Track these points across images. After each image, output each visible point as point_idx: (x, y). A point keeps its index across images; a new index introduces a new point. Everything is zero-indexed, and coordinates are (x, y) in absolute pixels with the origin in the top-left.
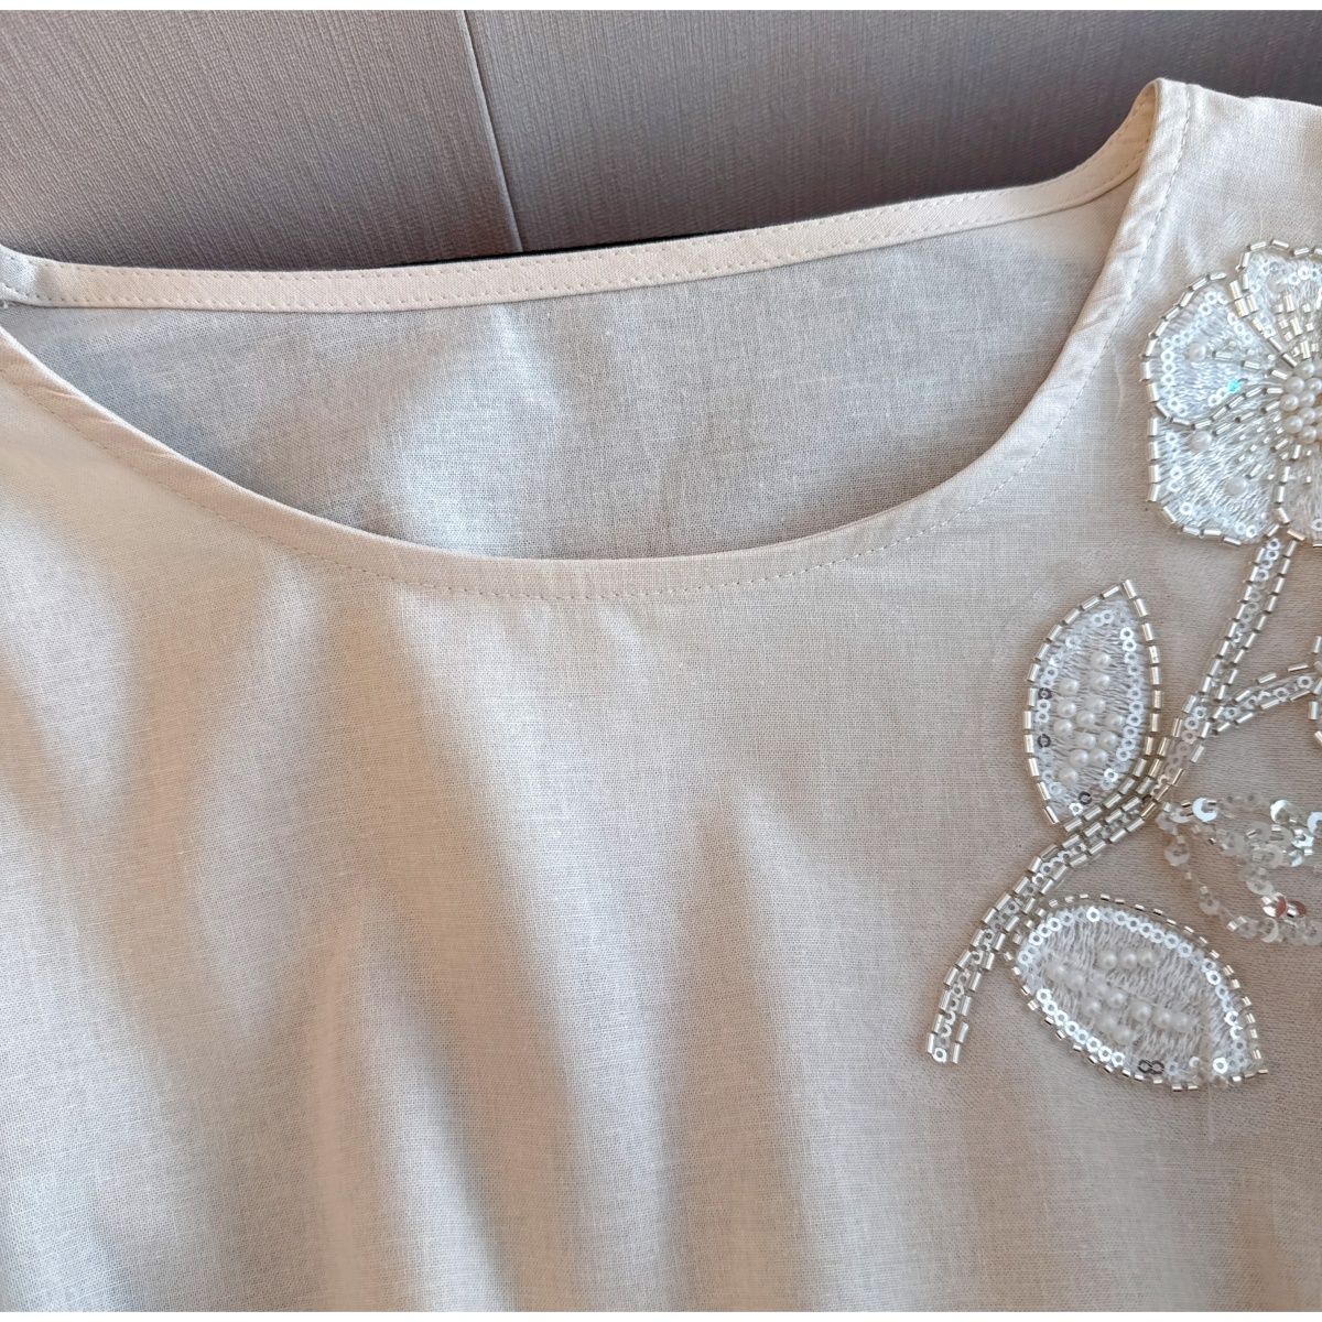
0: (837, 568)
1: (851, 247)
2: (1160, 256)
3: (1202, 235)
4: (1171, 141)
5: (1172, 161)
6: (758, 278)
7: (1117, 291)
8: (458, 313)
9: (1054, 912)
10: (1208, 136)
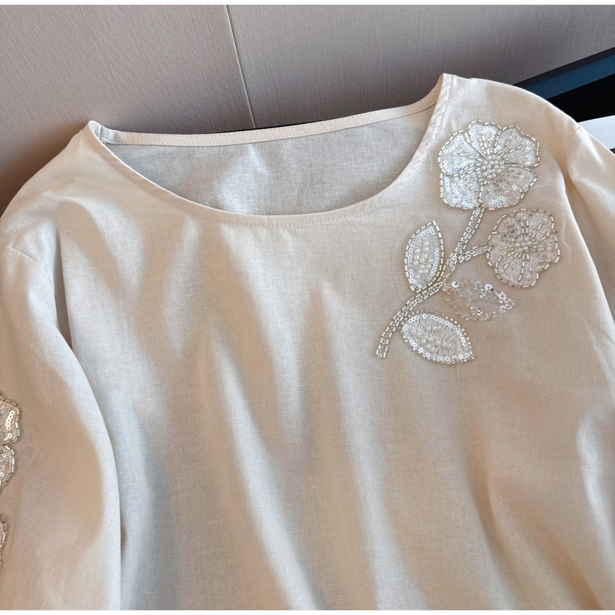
0: (349, 218)
1: (352, 126)
2: (444, 126)
3: (457, 119)
4: (446, 92)
5: (446, 98)
6: (325, 135)
7: (430, 137)
8: (238, 146)
9: (413, 316)
10: (457, 91)
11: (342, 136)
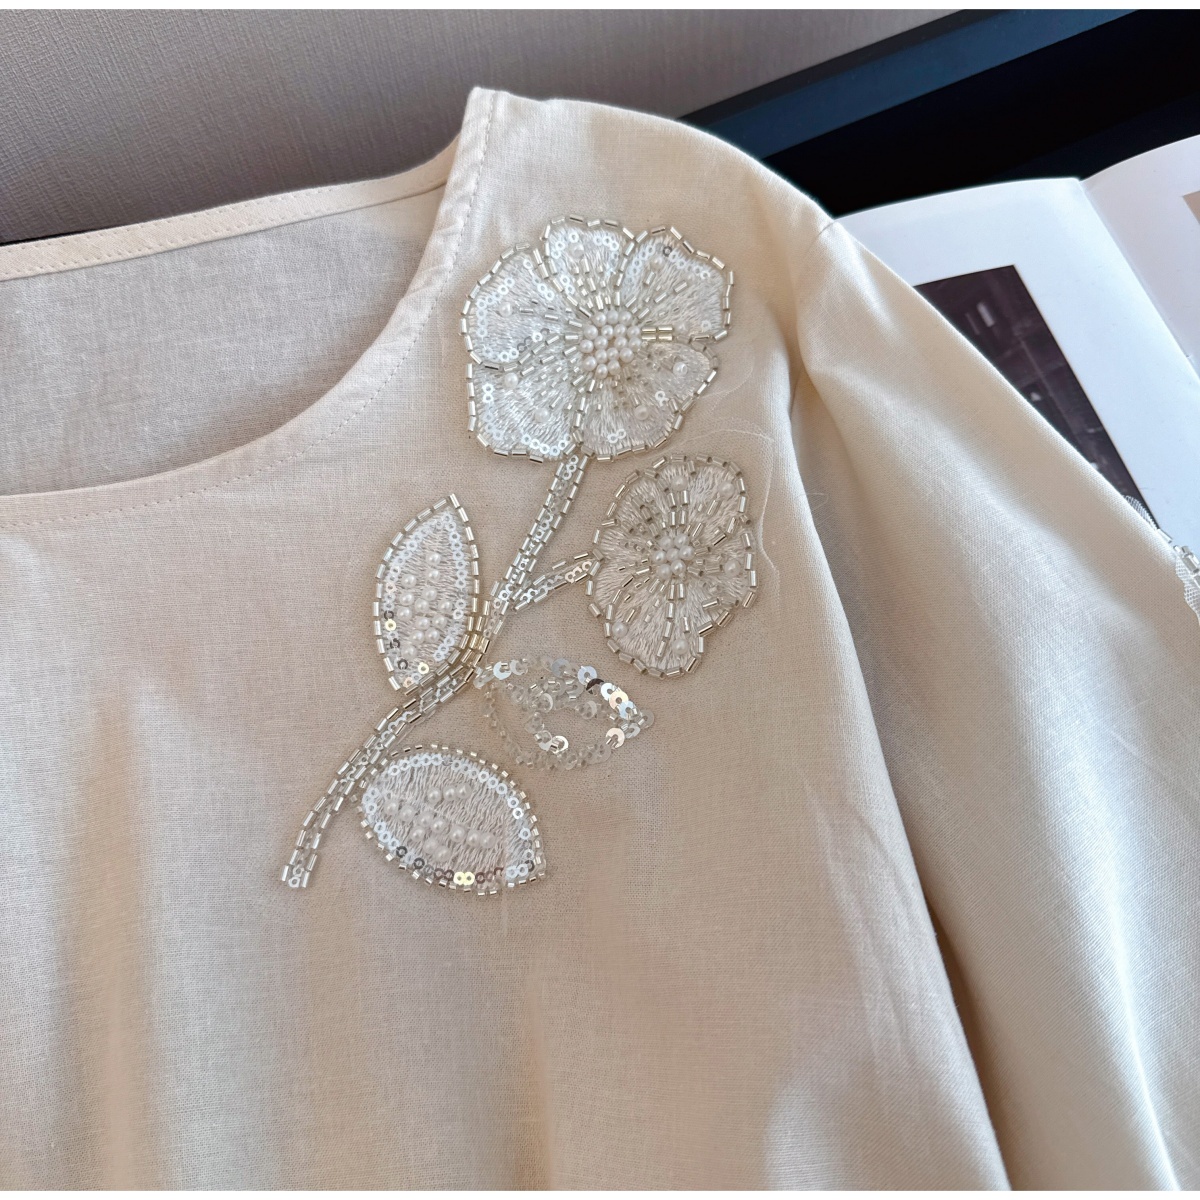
0: (208, 494)
2: (477, 231)
4: (476, 138)
5: (479, 154)
7: (439, 260)
9: (395, 760)
10: (507, 133)
11: (193, 265)
